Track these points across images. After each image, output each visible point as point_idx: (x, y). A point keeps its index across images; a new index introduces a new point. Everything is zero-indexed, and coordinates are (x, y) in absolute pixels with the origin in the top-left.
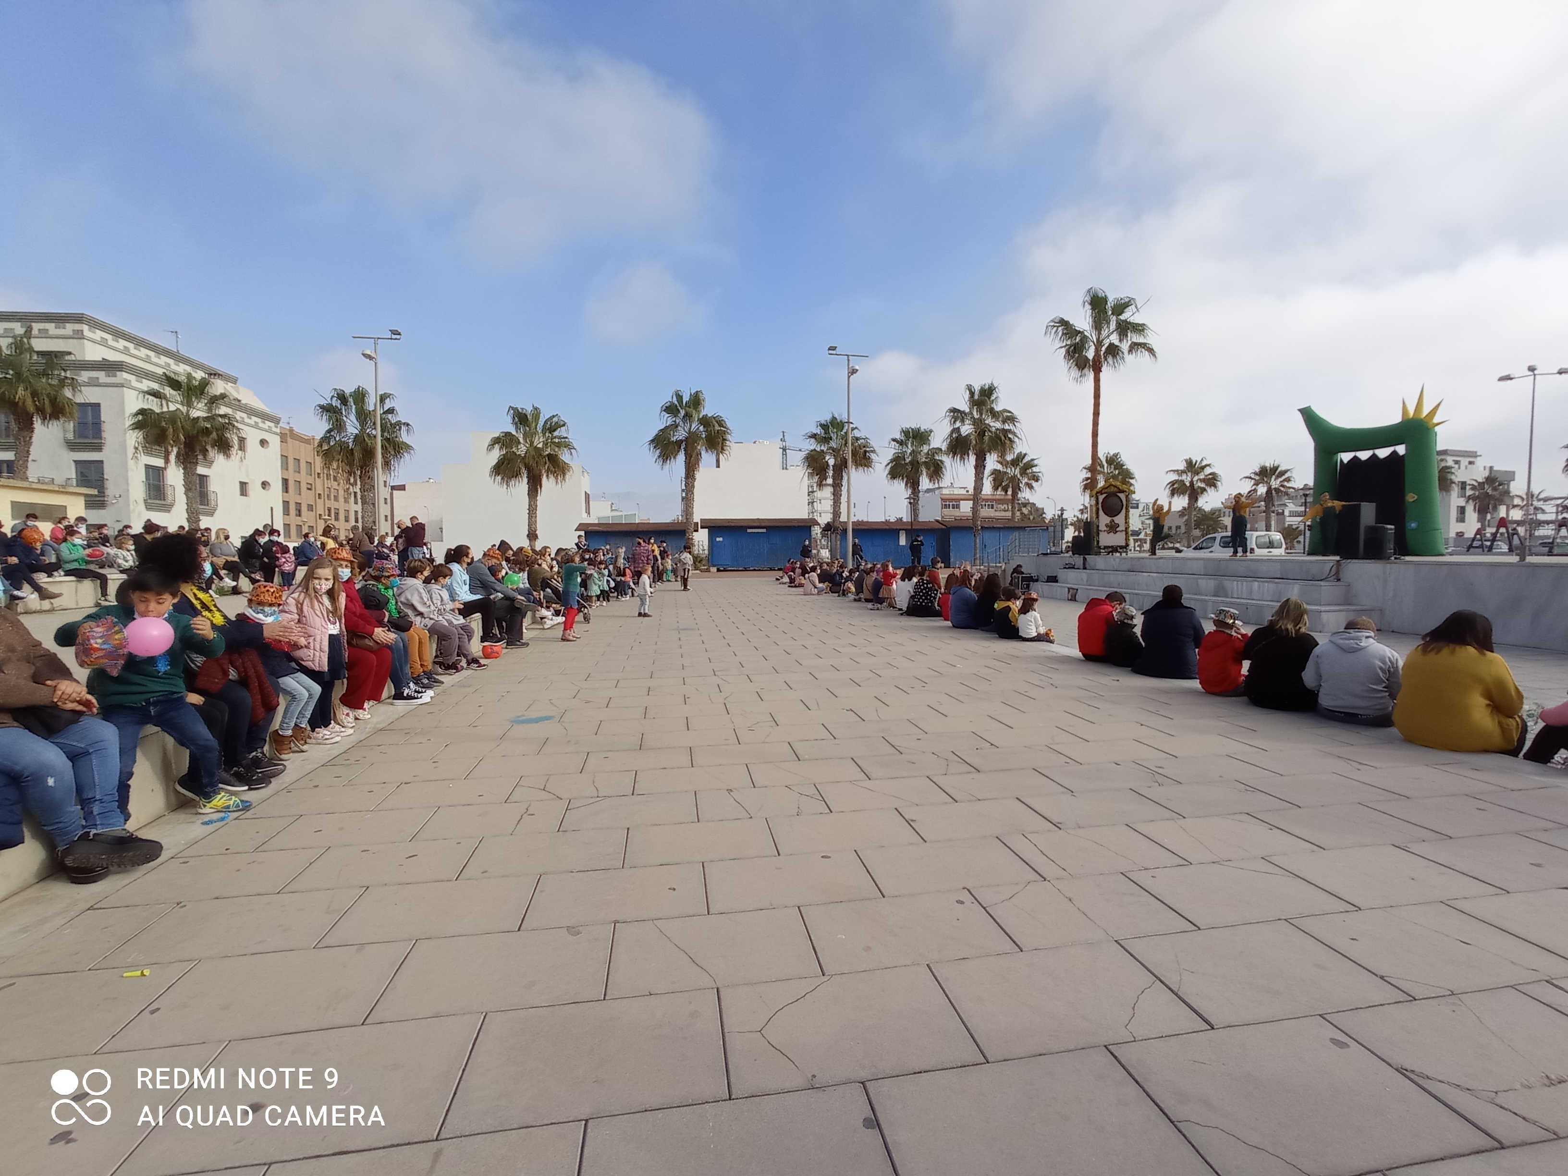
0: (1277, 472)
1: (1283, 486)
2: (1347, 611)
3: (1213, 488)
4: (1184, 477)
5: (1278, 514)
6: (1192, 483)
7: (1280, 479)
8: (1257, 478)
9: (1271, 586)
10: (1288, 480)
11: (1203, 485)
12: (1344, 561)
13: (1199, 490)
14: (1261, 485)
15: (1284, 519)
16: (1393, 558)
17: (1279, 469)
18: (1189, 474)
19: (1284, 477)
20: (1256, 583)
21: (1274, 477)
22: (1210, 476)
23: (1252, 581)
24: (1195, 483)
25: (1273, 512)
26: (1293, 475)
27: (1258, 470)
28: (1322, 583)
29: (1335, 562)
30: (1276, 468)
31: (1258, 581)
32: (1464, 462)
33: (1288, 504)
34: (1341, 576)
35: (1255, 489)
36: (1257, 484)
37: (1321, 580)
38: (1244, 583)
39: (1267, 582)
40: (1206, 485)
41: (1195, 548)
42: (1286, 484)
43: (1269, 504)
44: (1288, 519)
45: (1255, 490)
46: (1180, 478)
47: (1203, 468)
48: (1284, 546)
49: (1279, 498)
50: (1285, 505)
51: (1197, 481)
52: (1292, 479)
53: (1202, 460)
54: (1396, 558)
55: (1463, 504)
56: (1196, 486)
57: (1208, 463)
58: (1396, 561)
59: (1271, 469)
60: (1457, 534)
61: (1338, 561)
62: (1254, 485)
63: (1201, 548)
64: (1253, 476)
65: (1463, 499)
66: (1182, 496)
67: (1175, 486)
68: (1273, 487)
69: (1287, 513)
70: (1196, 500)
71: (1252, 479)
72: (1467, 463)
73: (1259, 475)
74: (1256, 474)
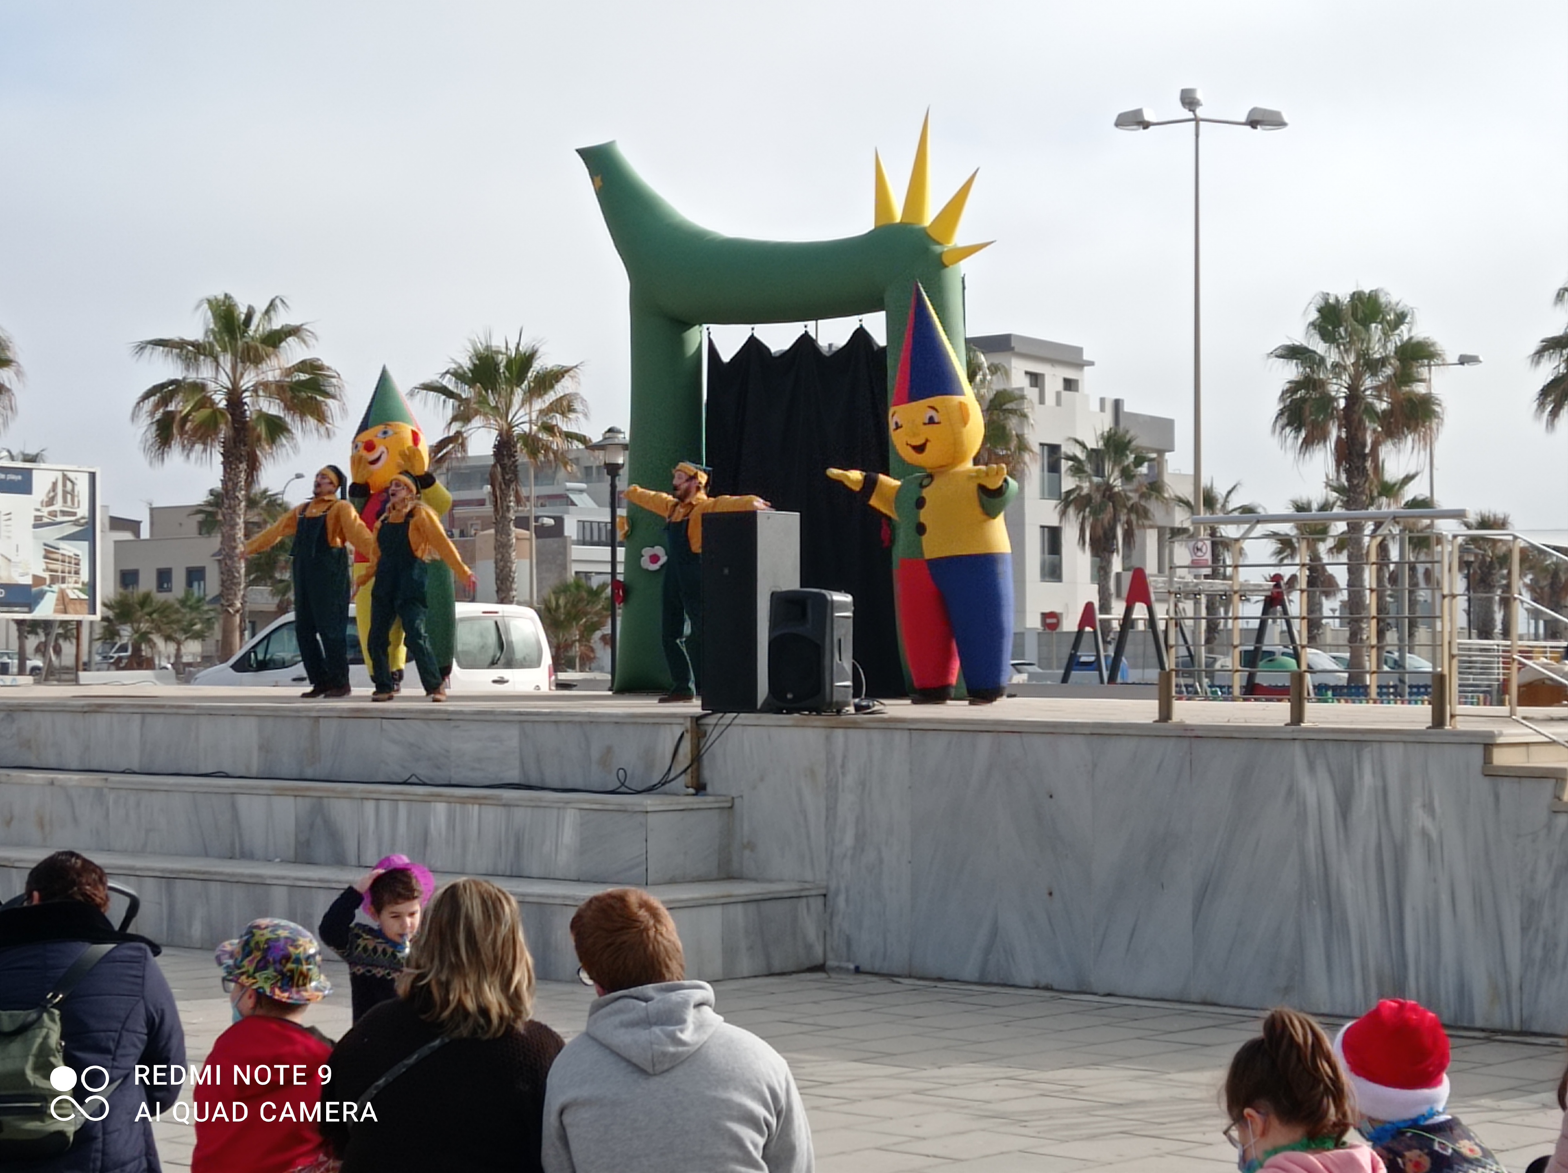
0: (531, 374)
1: (549, 429)
2: (726, 903)
3: (311, 421)
4: (205, 372)
5: (542, 532)
6: (235, 398)
7: (539, 404)
8: (466, 392)
9: (492, 816)
10: (565, 406)
11: (273, 408)
12: (712, 720)
13: (262, 429)
14: (477, 421)
15: (563, 551)
16: (851, 709)
17: (537, 366)
18: (226, 361)
19: (551, 397)
20: (441, 808)
21: (518, 395)
22: (303, 377)
23: (427, 800)
24: (247, 398)
25: (523, 523)
26: (583, 392)
27: (466, 364)
28: (649, 802)
29: (688, 724)
30: (525, 361)
31: (449, 800)
32: (1054, 378)
33: (573, 497)
34: (707, 774)
35: (459, 434)
36: (463, 416)
37: (650, 790)
38: (402, 806)
39: (475, 799)
40: (287, 408)
41: (242, 666)
42: (558, 420)
43: (504, 496)
44: (577, 552)
45: (458, 440)
46: (192, 376)
47: (275, 339)
48: (547, 659)
49: (543, 474)
50: (565, 500)
51: (255, 390)
52: (577, 405)
53: (272, 306)
54: (859, 708)
55: (1054, 522)
56: (250, 411)
57: (294, 322)
58: (861, 717)
59: (510, 362)
60: (1045, 616)
61: (697, 720)
62: (454, 419)
63: (264, 666)
64: (449, 383)
65: (1055, 502)
66: (199, 447)
67: (172, 407)
68: (517, 431)
69: (571, 529)
70: (253, 466)
71: (449, 394)
72: (1060, 386)
73: (471, 383)
74: (458, 375)
